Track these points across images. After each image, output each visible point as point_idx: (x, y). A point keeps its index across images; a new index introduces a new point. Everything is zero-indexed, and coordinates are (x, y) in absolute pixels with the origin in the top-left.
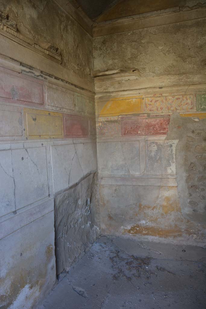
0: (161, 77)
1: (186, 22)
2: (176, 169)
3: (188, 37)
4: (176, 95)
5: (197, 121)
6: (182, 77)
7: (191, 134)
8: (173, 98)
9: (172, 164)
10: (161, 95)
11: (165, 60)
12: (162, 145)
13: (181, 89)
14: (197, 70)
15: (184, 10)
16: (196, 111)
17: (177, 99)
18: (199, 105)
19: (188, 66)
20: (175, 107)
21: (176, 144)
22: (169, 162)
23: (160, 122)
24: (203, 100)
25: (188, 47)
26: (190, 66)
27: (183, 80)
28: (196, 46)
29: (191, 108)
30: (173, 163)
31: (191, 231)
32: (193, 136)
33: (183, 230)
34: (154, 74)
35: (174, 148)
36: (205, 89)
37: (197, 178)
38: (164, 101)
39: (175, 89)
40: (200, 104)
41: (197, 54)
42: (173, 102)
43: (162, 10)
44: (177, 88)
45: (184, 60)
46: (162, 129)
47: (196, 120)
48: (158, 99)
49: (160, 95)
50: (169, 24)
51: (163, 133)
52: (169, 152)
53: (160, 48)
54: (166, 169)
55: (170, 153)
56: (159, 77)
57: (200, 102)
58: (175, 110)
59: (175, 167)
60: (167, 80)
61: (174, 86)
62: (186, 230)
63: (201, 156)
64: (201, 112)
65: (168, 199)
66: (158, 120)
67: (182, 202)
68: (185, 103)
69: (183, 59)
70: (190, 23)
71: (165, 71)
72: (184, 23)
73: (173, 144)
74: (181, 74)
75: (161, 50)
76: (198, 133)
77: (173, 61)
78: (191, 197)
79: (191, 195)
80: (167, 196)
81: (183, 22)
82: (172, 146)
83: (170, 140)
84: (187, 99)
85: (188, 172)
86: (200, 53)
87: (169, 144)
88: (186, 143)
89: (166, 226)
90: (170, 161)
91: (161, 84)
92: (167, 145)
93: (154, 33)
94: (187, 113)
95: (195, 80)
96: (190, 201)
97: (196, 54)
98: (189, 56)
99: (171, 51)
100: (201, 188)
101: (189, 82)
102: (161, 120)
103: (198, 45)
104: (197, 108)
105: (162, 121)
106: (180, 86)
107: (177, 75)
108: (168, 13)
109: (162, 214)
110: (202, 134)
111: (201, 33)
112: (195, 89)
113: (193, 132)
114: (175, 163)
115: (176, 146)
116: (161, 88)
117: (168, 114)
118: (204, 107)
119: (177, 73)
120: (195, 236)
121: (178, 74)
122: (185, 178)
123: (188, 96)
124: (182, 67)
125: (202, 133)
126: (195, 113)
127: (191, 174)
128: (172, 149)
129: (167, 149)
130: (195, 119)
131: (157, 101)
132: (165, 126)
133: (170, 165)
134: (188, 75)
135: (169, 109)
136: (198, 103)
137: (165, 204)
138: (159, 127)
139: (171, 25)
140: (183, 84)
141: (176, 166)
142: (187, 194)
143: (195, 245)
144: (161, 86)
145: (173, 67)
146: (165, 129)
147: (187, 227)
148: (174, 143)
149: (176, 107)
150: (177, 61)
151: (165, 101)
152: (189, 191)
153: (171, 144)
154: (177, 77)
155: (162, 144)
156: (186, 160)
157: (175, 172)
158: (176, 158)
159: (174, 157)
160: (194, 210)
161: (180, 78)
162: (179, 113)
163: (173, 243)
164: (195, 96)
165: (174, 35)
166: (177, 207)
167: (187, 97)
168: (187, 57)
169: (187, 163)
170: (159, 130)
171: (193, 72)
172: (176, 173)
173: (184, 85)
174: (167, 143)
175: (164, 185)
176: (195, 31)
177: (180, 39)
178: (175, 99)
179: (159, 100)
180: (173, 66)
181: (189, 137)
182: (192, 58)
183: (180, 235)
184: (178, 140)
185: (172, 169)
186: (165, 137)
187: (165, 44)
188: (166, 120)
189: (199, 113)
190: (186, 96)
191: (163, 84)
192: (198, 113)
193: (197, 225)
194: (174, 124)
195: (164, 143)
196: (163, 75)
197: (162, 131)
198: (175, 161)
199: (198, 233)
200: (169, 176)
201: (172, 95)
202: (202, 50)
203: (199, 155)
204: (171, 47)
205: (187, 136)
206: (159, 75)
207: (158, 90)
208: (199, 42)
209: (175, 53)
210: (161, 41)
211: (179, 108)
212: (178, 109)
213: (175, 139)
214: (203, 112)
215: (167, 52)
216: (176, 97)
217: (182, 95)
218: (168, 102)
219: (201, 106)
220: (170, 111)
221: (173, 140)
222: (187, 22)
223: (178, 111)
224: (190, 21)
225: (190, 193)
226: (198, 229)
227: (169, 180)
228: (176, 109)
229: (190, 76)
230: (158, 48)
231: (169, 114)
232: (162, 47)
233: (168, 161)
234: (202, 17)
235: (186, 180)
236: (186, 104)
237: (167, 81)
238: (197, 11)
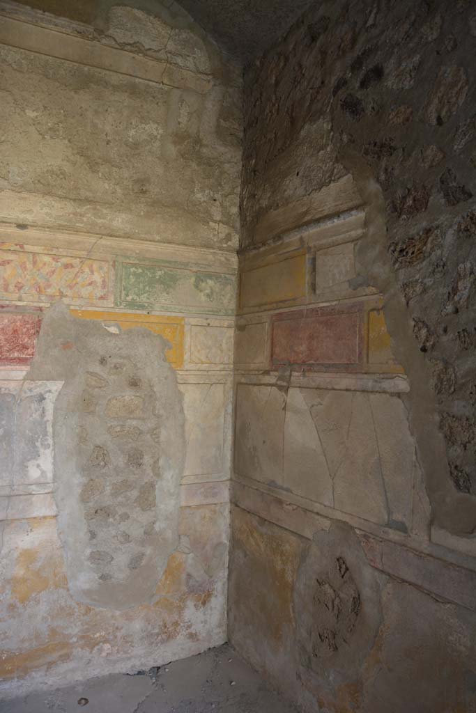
0: (25, 195)
1: (105, 72)
2: (54, 464)
3: (107, 111)
4: (65, 254)
5: (114, 332)
6: (85, 208)
7: (97, 368)
8: (54, 263)
9: (42, 451)
10: (22, 246)
11: (40, 152)
12: (14, 396)
13: (79, 242)
14: (123, 202)
15: (104, 41)
16: (113, 305)
17: (66, 266)
18: (121, 292)
19: (101, 186)
20: (58, 288)
21: (57, 393)
22: (35, 446)
23: (12, 325)
24: (132, 279)
25: (106, 135)
26: (106, 186)
27: (85, 219)
28: (124, 140)
29: (102, 298)
30: (45, 449)
31: (98, 635)
32: (102, 374)
33: (75, 639)
34: (6, 183)
35: (49, 406)
36: (138, 252)
37: (108, 488)
38: (29, 266)
39: (62, 237)
40: (124, 290)
41: (126, 160)
42: (53, 272)
43: (46, 13)
44: (66, 237)
45: (93, 166)
46: (17, 348)
47: (113, 330)
48: (11, 257)
49: (18, 248)
50: (63, 61)
51: (19, 359)
52: (36, 416)
53: (32, 114)
54: (23, 467)
55: (38, 418)
56: (19, 195)
57: (123, 283)
58: (59, 297)
59: (50, 460)
60: (42, 209)
61: (60, 228)
62: (83, 637)
63: (122, 426)
64: (125, 311)
65: (28, 556)
66: (6, 321)
67: (70, 559)
68: (87, 283)
69: (89, 163)
70: (115, 79)
71: (39, 181)
72: (100, 73)
73: (48, 394)
74: (80, 200)
75: (33, 119)
76: (115, 366)
77: (63, 160)
78: (94, 541)
79: (93, 535)
80: (26, 547)
81: (99, 70)
82: (44, 399)
83: (40, 382)
84: (92, 272)
85: (86, 473)
86: (132, 159)
87: (36, 391)
88: (84, 391)
89: (23, 641)
90: (38, 444)
91: (22, 216)
92: (29, 394)
93: (15, 67)
94: (90, 309)
95: (115, 223)
96: (91, 553)
97: (124, 161)
98: (107, 161)
99: (61, 132)
100: (120, 513)
101: (101, 227)
102: (15, 321)
103: (131, 140)
104: (115, 299)
105: (18, 324)
106: (77, 231)
107: (71, 201)
108: (63, 30)
109: (12, 607)
110: (124, 369)
111: (139, 113)
112: (114, 248)
113: (103, 361)
114: (51, 448)
115: (54, 399)
116: (22, 226)
117: (35, 304)
118: (133, 299)
119: (70, 197)
120: (107, 646)
121: (74, 200)
122: (78, 490)
123: (96, 261)
124: (86, 182)
125: (125, 365)
126: (111, 310)
127: (93, 477)
128: (43, 408)
129: (30, 407)
130: (109, 327)
131: (8, 263)
132: (26, 340)
133: (36, 455)
134: (98, 207)
135: (40, 292)
136: (119, 285)
137: (20, 572)
138: (6, 340)
139: (67, 64)
140: (85, 230)
141: (54, 458)
142: (83, 535)
143: (107, 673)
144: (21, 222)
145: (61, 176)
146: (25, 347)
147: (86, 626)
148: (50, 391)
149: (62, 290)
150: (74, 164)
151: (32, 267)
152: (89, 526)
153: (43, 392)
154: (70, 207)
155: (14, 393)
156: (82, 439)
157: (50, 475)
158: (54, 433)
159: (50, 430)
160: (103, 577)
161: (78, 210)
162: (69, 305)
163: (45, 688)
164: (114, 266)
165: (72, 93)
166: (55, 575)
167: (92, 266)
168: (100, 161)
169: (84, 447)
170: (8, 351)
171: (113, 204)
172: (55, 476)
173: (89, 233)
174: (31, 390)
175: (16, 517)
176: (125, 104)
177: (86, 110)
178: (59, 264)
179: (12, 261)
180: (62, 173)
181: (91, 374)
182: (113, 166)
183: (66, 658)
184: (63, 382)
185: (43, 466)
186: (24, 373)
187: (45, 108)
188: (31, 322)
189: (122, 311)
190: (89, 262)
191: (30, 218)
192: (117, 310)
193: (112, 616)
194: (52, 337)
195: (21, 389)
196: (30, 191)
197: (16, 355)
198: (50, 441)
199: (116, 637)
200: (34, 487)
201: (54, 252)
202: (139, 154)
203: (115, 423)
204: (61, 122)
205: (88, 372)
206: (20, 189)
207: (12, 230)
208: (132, 132)
209: (69, 141)
210: (33, 96)
211: (69, 293)
212: (66, 296)
213: (53, 379)
214: (130, 311)
215: (49, 132)
216: (65, 260)
217: (80, 258)
218: (39, 270)
219: (127, 295)
220: (43, 298)
221: (47, 380)
222: (107, 72)
223: (66, 300)
224: (115, 74)
225: (91, 532)
226: (116, 625)
227: (34, 498)
228: (62, 295)
229: (105, 211)
230: (22, 113)
231: (41, 305)
232: (35, 114)
233: (32, 442)
234: (144, 77)
235: (82, 495)
236: (90, 284)
237: (41, 211)
238: (134, 58)
